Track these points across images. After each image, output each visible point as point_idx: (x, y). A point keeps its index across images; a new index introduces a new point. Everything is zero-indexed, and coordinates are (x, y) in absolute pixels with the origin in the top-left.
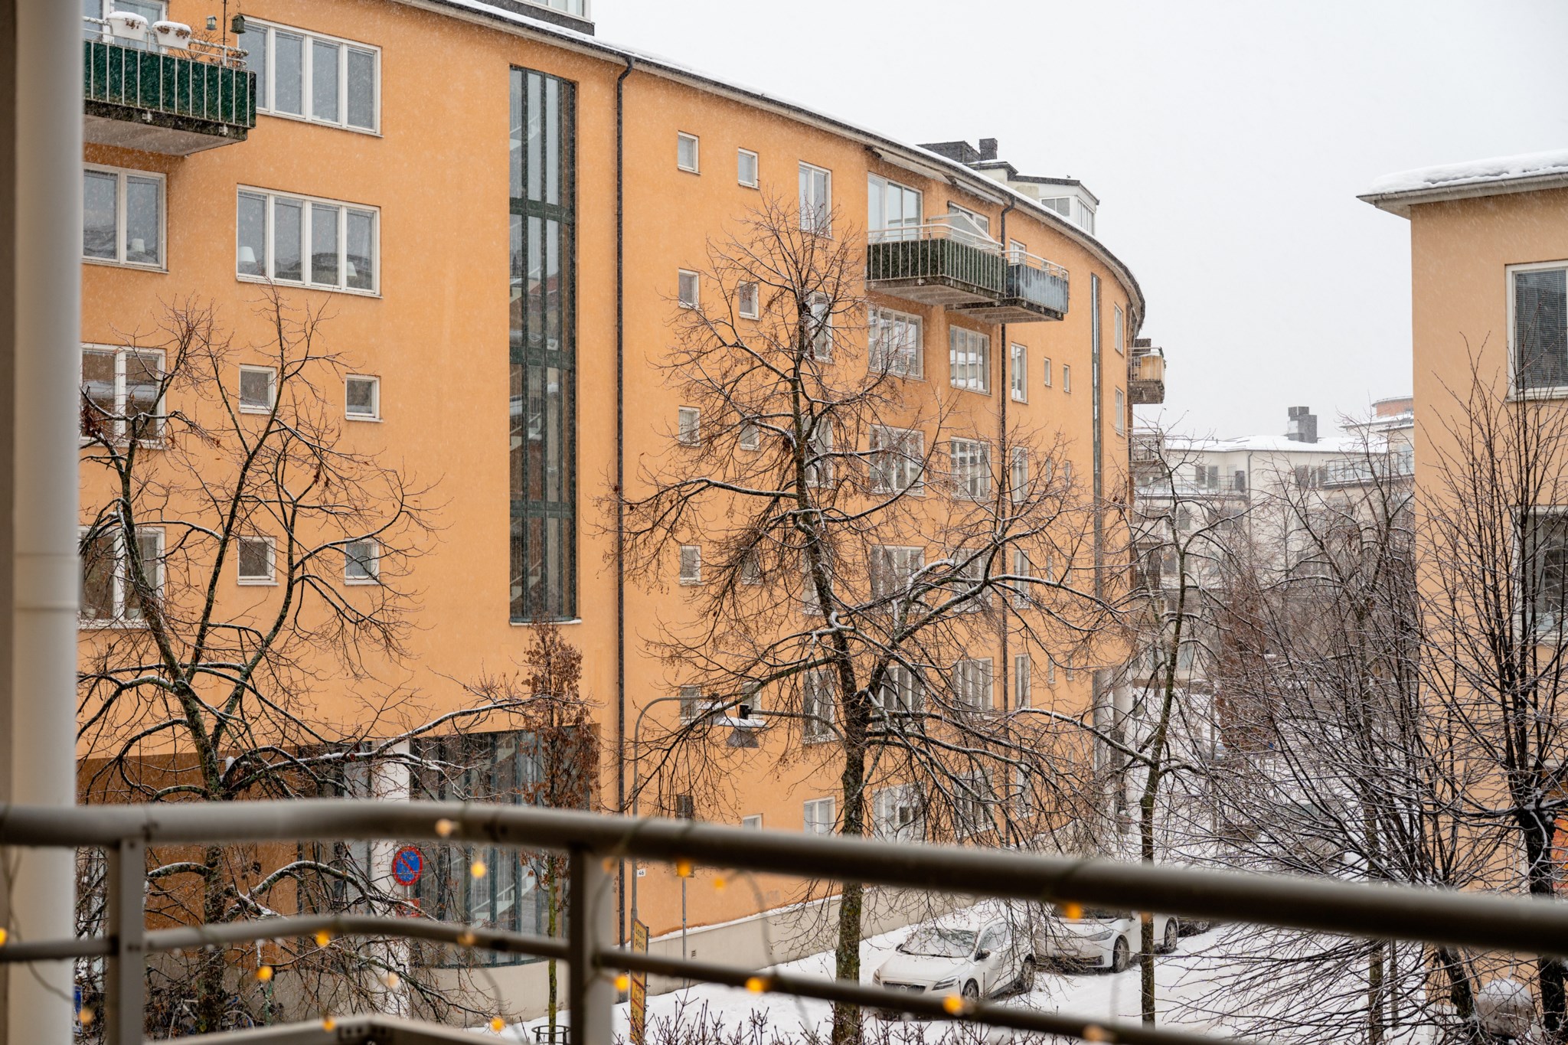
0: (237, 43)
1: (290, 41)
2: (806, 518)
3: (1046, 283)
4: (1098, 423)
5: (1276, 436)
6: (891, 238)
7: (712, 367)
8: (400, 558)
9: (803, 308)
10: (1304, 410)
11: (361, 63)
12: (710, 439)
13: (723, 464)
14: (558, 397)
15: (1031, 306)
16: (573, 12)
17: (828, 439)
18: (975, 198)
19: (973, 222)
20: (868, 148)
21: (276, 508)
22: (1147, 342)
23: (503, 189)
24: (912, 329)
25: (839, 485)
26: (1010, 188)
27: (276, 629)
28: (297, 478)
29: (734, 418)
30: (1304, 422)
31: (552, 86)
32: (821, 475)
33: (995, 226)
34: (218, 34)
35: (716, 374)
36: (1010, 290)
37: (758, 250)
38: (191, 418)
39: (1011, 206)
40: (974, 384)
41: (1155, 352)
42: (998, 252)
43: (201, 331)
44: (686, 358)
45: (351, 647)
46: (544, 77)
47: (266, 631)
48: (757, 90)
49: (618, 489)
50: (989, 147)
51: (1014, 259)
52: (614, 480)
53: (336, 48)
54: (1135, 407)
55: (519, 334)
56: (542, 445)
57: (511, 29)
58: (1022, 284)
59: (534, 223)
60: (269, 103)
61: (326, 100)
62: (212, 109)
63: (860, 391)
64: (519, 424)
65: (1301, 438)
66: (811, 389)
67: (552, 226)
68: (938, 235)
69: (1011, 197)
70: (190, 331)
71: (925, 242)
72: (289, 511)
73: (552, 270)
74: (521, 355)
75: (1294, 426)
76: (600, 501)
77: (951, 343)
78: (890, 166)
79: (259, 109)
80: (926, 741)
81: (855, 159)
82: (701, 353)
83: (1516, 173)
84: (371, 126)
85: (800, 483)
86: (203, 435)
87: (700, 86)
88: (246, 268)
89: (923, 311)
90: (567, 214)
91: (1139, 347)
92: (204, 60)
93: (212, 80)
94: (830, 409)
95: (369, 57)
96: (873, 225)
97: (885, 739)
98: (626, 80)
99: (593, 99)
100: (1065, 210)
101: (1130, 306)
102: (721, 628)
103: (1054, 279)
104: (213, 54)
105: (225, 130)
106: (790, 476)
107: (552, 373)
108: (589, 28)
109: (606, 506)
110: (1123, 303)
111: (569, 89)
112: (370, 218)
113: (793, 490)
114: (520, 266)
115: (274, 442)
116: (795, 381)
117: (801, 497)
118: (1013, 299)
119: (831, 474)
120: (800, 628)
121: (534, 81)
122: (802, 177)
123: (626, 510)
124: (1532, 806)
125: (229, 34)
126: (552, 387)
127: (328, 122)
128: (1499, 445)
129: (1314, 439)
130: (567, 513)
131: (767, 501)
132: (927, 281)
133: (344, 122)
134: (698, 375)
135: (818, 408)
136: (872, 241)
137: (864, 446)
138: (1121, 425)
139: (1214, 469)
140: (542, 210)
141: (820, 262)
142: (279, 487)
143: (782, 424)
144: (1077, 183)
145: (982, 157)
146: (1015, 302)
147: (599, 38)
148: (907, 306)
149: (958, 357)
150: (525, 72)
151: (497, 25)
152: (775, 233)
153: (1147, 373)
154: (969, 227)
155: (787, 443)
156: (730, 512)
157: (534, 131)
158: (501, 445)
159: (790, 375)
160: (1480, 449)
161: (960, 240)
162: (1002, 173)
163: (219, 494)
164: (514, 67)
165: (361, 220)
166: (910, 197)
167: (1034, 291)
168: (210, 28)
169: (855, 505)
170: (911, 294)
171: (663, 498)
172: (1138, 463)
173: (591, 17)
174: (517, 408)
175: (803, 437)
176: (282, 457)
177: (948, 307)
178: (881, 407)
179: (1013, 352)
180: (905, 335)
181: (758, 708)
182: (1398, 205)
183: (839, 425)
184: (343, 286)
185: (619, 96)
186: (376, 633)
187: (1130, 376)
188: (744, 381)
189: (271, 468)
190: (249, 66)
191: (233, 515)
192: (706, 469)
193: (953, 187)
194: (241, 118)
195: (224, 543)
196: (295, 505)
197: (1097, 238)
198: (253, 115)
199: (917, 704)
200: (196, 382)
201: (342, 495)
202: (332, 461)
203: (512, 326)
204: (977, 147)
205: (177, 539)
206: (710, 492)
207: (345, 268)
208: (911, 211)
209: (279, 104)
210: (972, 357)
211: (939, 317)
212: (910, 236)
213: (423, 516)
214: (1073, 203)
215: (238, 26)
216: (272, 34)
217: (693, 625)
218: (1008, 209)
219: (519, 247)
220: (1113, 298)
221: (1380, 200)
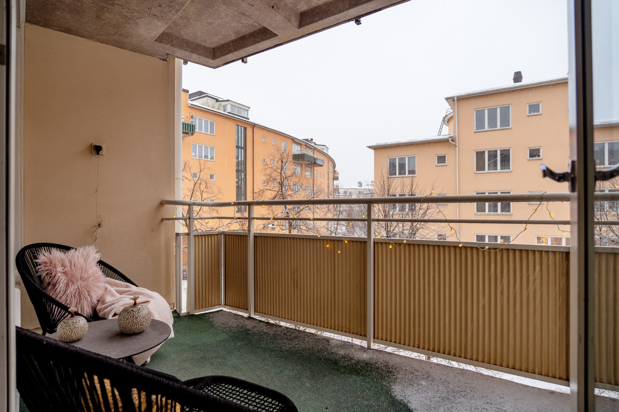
0: (192, 120)
1: (200, 120)
2: (283, 194)
3: (320, 161)
4: (328, 184)
5: (356, 186)
6: (296, 153)
7: (268, 171)
8: (219, 200)
9: (282, 162)
10: (360, 182)
11: (212, 124)
12: (268, 183)
13: (270, 186)
14: (244, 178)
15: (318, 164)
16: (246, 116)
17: (286, 183)
18: (309, 147)
19: (309, 151)
20: (293, 139)
21: (200, 192)
22: (336, 171)
23: (235, 144)
24: (299, 168)
25: (288, 189)
26: (315, 146)
27: (200, 211)
28: (203, 187)
29: (272, 179)
30: (360, 184)
31: (243, 128)
32: (285, 188)
33: (312, 151)
34: (189, 118)
35: (269, 173)
36: (315, 162)
37: (275, 153)
38: (186, 177)
39: (315, 149)
40: (309, 177)
41: (337, 172)
42: (313, 156)
43: (187, 164)
44: (264, 170)
45: (211, 214)
46: (241, 126)
47: (198, 211)
48: (275, 129)
49: (253, 190)
50: (312, 140)
51: (315, 157)
52: (253, 189)
53: (208, 121)
54: (334, 181)
55: (237, 168)
56: (241, 187)
57: (236, 119)
58: (317, 161)
59: (240, 150)
60: (197, 130)
61: (206, 130)
62: (188, 131)
63: (291, 175)
64: (237, 182)
65: (360, 186)
66: (283, 175)
67: (243, 150)
68: (304, 153)
69: (315, 147)
70: (186, 164)
71: (301, 154)
72: (201, 192)
73: (243, 159)
74: (238, 171)
75: (359, 185)
76: (250, 192)
77: (305, 171)
78: (296, 142)
79: (195, 131)
80: (301, 229)
81: (290, 141)
82: (266, 169)
83: (389, 143)
84: (213, 134)
85: (282, 189)
86: (188, 180)
87: (267, 129)
88: (193, 156)
89: (301, 165)
90: (245, 148)
91: (335, 172)
92: (187, 122)
93: (188, 126)
94: (286, 178)
95: (213, 123)
96: (293, 151)
97: (295, 228)
98: (254, 127)
99: (249, 130)
100: (324, 150)
101: (333, 165)
102: (269, 212)
103: (322, 160)
104: (188, 122)
105: (190, 134)
106: (280, 188)
107: (243, 174)
108: (248, 119)
109: (251, 193)
110: (332, 164)
111: (245, 128)
112: (213, 148)
113: (280, 190)
114: (237, 158)
115: (199, 181)
116: (281, 174)
117: (282, 191)
118: (315, 163)
119: (287, 188)
120: (281, 211)
121: (240, 127)
122: (282, 143)
123: (254, 193)
124: (389, 235)
125: (191, 119)
126: (243, 177)
127: (207, 133)
128: (385, 182)
129: (362, 187)
130: (245, 196)
131: (277, 192)
132: (302, 160)
133: (209, 133)
134: (266, 173)
135: (284, 178)
136: (293, 154)
137: (292, 184)
138: (332, 184)
139: (346, 191)
140: (241, 148)
141: (285, 155)
142: (200, 189)
143: (279, 180)
144: (325, 146)
145: (311, 141)
146: (315, 164)
147: (250, 121)
148: (299, 164)
149: (307, 173)
150: (238, 126)
151: (234, 118)
152: (278, 150)
153: (336, 175)
154: (309, 152)
155: (280, 183)
156: (271, 194)
157: (240, 135)
158: (235, 185)
159: (280, 172)
160: (382, 183)
161: (307, 154)
162: (314, 144)
163: (190, 190)
164: (236, 125)
165: (212, 149)
166: (299, 147)
167: (318, 162)
168: (188, 117)
169: (290, 193)
170: (299, 162)
171: (260, 192)
172: (335, 190)
173: (249, 117)
174: (237, 180)
175: (282, 182)
176: (200, 184)
177: (305, 164)
178: (294, 178)
179: (315, 172)
180: (299, 169)
181: (275, 224)
182: (373, 148)
183: (288, 180)
184: (209, 159)
185: (253, 129)
186: (216, 211)
187: (333, 176)
188: (273, 173)
189: (199, 186)
190: (194, 124)
191: (193, 193)
192: (267, 187)
193: (306, 146)
194: (192, 131)
195: (191, 197)
196: (202, 191)
197: (329, 154)
198: (194, 132)
199: (300, 223)
200: (187, 172)
201: (210, 190)
202: (208, 184)
203: (236, 167)
204: (310, 140)
205: (184, 197)
206: (268, 190)
207: (209, 157)
208: (299, 149)
209: (199, 130)
210: (309, 173)
211: (304, 165)
212: (299, 153)
213: (223, 193)
214: (325, 149)
215: (192, 117)
216: (197, 119)
217: (265, 211)
218: (314, 149)
219: (237, 155)
220: (331, 164)
221: (369, 147)
